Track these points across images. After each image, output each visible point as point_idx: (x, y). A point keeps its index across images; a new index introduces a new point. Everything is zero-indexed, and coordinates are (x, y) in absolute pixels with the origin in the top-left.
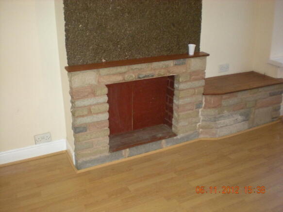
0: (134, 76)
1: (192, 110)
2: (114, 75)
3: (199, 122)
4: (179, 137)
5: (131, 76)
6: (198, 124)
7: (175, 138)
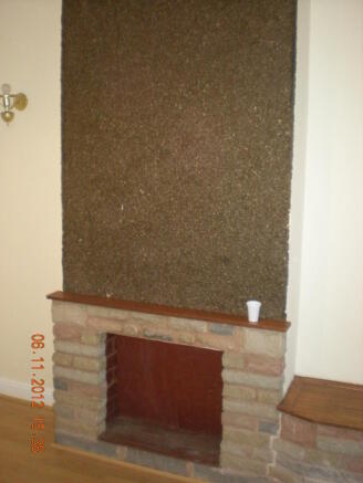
0: (136, 330)
1: (252, 430)
2: (109, 319)
3: (270, 462)
4: (222, 471)
5: (133, 330)
6: (269, 465)
7: (214, 469)
